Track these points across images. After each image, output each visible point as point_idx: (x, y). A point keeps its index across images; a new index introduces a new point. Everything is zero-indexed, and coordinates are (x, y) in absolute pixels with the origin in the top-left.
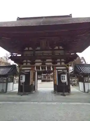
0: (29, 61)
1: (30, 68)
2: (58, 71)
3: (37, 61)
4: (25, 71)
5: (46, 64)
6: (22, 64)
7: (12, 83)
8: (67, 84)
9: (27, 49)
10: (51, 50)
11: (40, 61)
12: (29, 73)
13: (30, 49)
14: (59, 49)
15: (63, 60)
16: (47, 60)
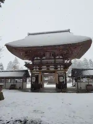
0: (37, 67)
1: (38, 73)
2: (59, 74)
3: (43, 67)
4: (35, 74)
5: (50, 69)
6: (33, 69)
7: (26, 83)
8: (65, 83)
9: (36, 58)
10: (53, 59)
11: (45, 67)
12: (38, 75)
13: (38, 58)
14: (59, 58)
15: (62, 66)
16: (51, 67)
